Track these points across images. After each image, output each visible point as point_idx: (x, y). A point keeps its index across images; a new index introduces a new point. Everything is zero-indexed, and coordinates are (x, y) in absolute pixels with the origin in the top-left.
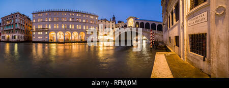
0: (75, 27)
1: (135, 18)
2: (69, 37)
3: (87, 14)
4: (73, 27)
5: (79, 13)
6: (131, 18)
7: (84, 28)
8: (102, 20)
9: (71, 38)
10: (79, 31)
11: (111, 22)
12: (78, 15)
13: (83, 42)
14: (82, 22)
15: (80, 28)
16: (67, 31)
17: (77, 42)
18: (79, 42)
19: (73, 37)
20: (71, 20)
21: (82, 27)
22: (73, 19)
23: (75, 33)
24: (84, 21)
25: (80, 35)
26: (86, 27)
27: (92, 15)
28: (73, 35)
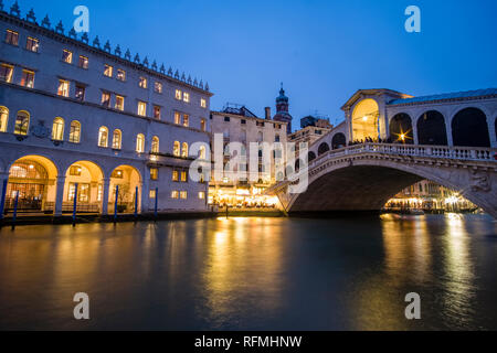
0: (89, 136)
1: (387, 92)
2: (43, 187)
3: (161, 77)
4: (76, 135)
5: (116, 61)
6: (363, 95)
7: (140, 148)
8: (228, 114)
9: (51, 195)
10: (109, 161)
11: (268, 125)
12: (109, 72)
13: (128, 219)
14: (130, 114)
15: (117, 144)
16: (34, 150)
17: (88, 218)
18: (104, 219)
19: (69, 192)
20: (64, 89)
21: (129, 141)
22: (79, 86)
23: (87, 171)
24: (141, 110)
25: (113, 182)
26: (147, 144)
27: (185, 86)
28: (69, 178)
